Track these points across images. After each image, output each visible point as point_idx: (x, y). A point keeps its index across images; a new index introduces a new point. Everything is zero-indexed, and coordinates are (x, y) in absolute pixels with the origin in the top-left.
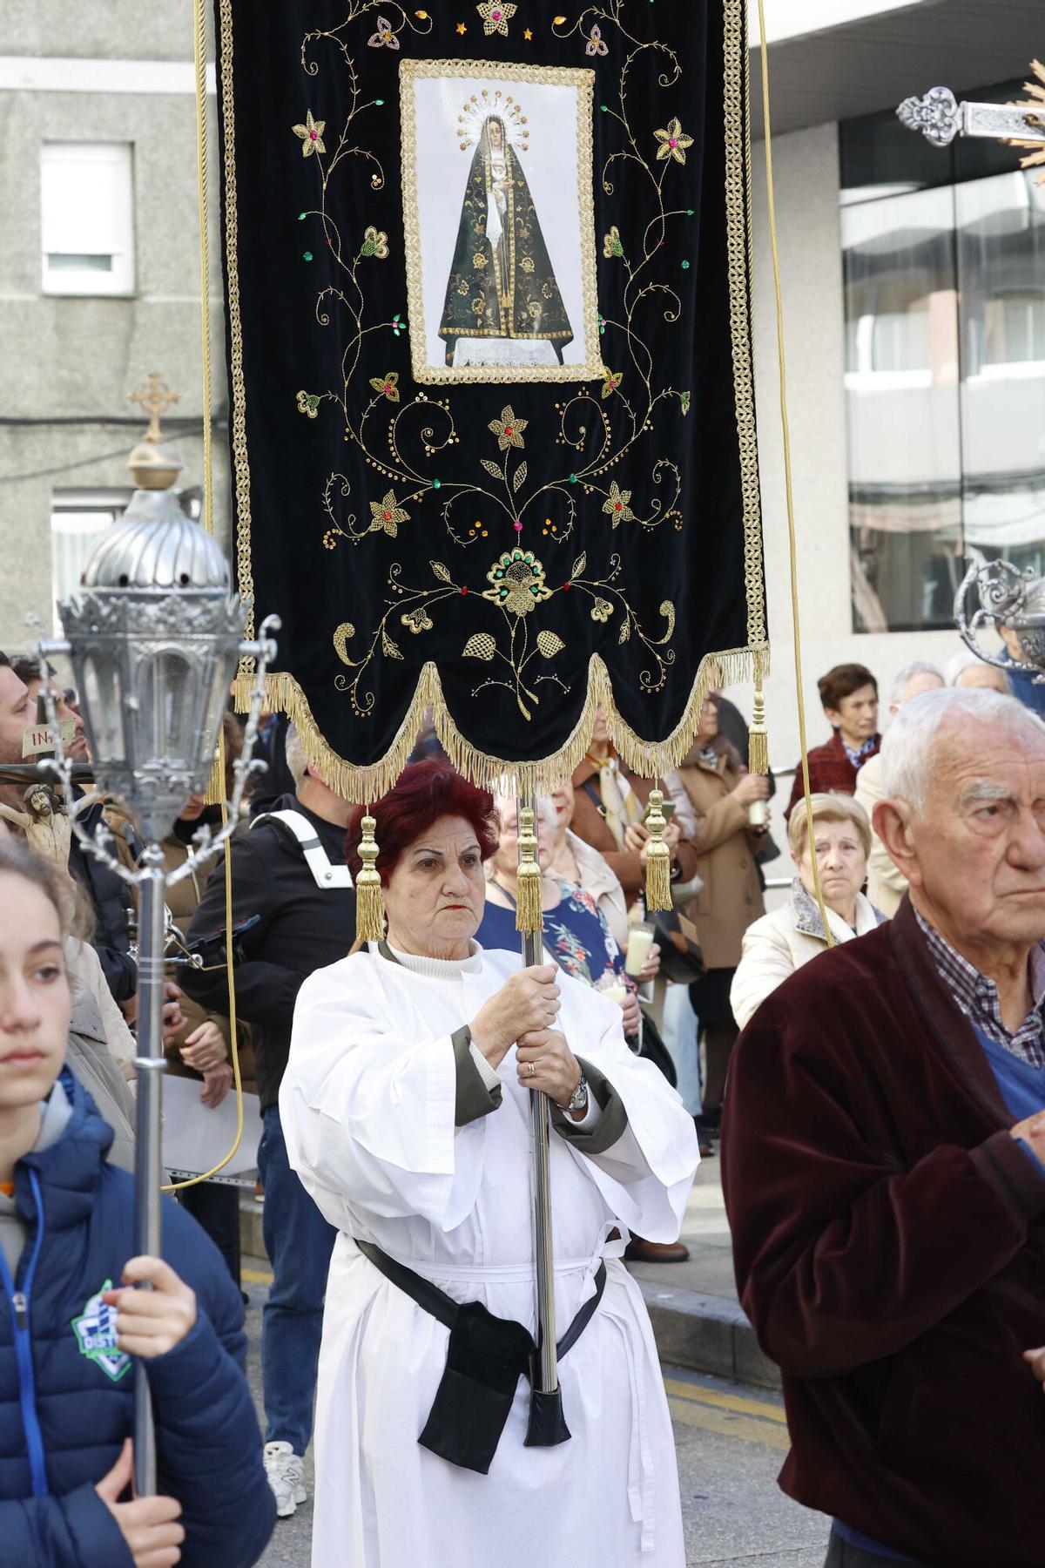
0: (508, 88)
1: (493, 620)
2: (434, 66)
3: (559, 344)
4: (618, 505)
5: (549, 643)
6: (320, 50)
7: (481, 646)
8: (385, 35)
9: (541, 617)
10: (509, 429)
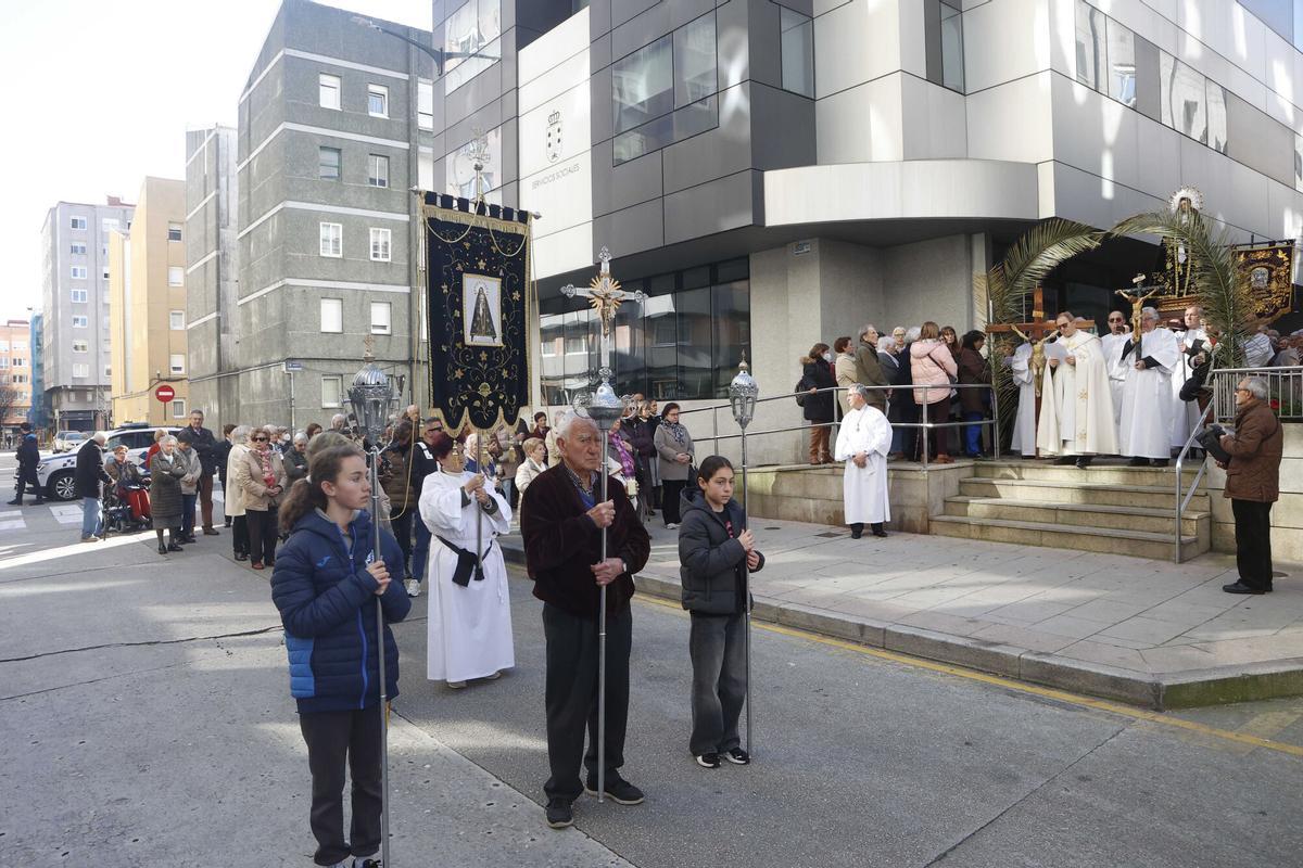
0: (486, 282)
1: (479, 398)
2: (470, 275)
3: (494, 338)
4: (505, 374)
5: (491, 403)
6: (447, 270)
7: (477, 403)
8: (460, 267)
9: (489, 397)
10: (484, 356)
